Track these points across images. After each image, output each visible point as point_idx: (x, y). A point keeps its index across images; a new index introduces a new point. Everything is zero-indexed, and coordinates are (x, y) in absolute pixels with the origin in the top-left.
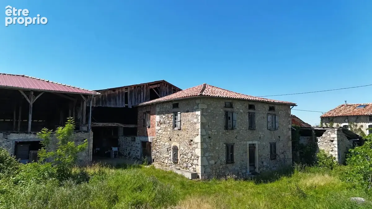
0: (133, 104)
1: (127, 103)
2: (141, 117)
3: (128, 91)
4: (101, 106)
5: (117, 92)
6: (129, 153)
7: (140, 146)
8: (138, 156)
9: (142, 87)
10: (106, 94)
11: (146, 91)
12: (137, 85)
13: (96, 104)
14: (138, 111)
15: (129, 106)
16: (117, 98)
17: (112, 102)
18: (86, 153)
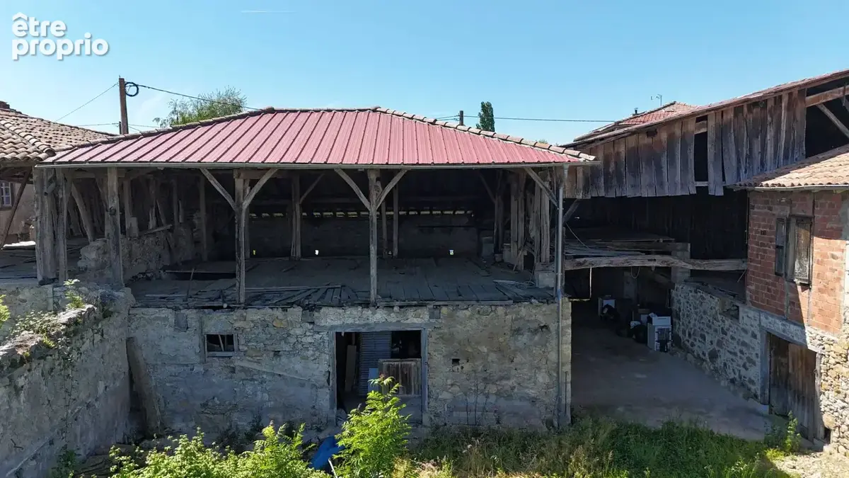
0: (730, 181)
1: (706, 179)
2: (764, 233)
3: (711, 127)
4: (602, 193)
5: (664, 136)
6: (714, 356)
7: (758, 346)
8: (752, 382)
9: (770, 104)
10: (622, 149)
11: (788, 118)
12: (746, 100)
13: (586, 189)
14: (753, 207)
15: (711, 187)
16: (664, 160)
17: (646, 177)
18: (550, 375)
